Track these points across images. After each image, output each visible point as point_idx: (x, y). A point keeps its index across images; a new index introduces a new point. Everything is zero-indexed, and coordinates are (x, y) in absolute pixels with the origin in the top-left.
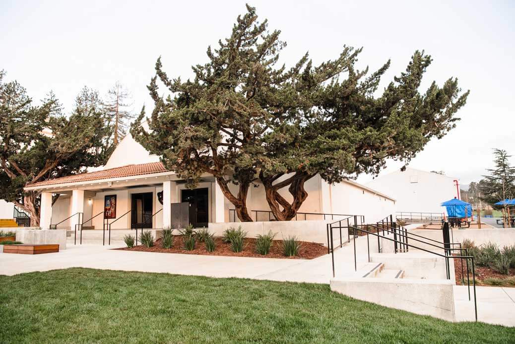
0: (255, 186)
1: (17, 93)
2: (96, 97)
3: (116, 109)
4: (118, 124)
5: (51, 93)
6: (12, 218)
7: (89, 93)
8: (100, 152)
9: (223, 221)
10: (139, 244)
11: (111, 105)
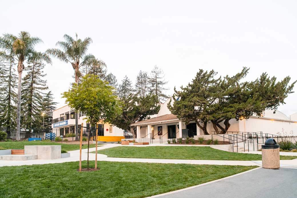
0: (209, 123)
1: (112, 79)
2: (146, 76)
3: (156, 80)
4: (157, 88)
5: (126, 76)
6: (123, 136)
7: (142, 74)
8: (154, 109)
9: (199, 135)
10: (172, 143)
11: (153, 79)
